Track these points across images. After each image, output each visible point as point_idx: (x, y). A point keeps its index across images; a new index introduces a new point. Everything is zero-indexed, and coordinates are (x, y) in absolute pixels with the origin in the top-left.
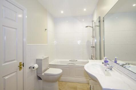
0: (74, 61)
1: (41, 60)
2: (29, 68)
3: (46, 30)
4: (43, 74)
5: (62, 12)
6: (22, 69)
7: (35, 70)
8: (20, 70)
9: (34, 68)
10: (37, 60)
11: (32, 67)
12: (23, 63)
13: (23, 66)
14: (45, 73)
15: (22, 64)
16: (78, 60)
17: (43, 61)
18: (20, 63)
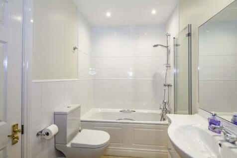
0: (129, 112)
1: (65, 114)
2: (38, 135)
3: (75, 49)
4: (69, 145)
5: (109, 14)
6: (19, 141)
7: (52, 138)
8: (14, 143)
9: (48, 134)
10: (55, 114)
11: (44, 133)
12: (22, 126)
13: (22, 133)
14: (72, 144)
15: (20, 128)
16: (137, 111)
17: (68, 116)
18: (14, 126)
